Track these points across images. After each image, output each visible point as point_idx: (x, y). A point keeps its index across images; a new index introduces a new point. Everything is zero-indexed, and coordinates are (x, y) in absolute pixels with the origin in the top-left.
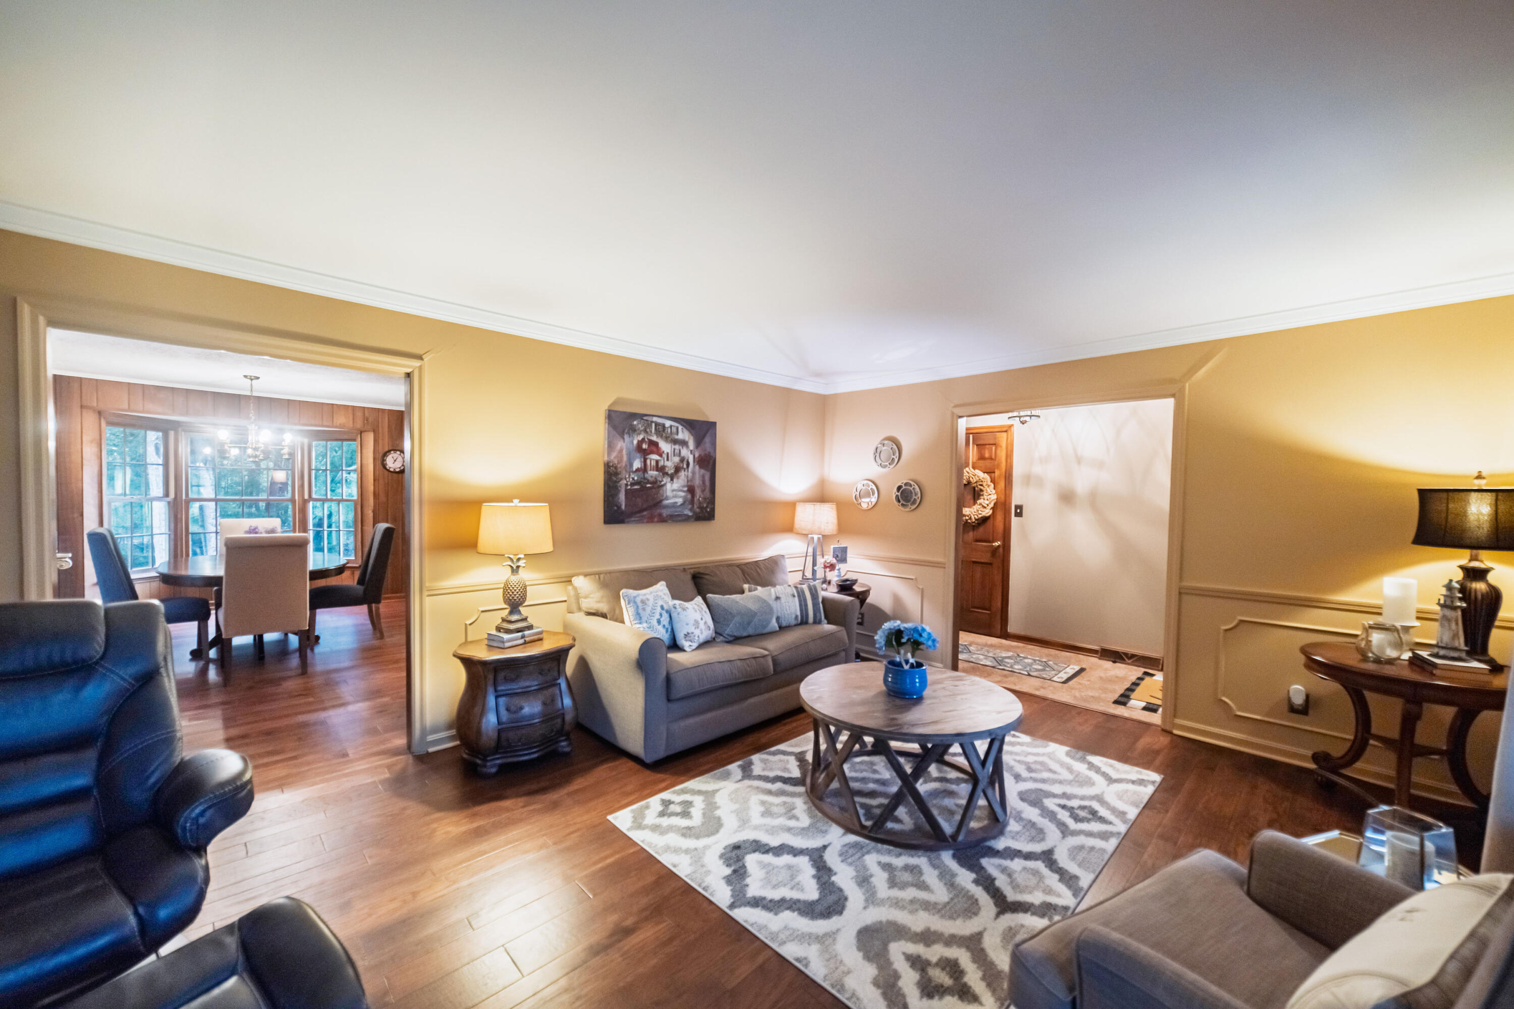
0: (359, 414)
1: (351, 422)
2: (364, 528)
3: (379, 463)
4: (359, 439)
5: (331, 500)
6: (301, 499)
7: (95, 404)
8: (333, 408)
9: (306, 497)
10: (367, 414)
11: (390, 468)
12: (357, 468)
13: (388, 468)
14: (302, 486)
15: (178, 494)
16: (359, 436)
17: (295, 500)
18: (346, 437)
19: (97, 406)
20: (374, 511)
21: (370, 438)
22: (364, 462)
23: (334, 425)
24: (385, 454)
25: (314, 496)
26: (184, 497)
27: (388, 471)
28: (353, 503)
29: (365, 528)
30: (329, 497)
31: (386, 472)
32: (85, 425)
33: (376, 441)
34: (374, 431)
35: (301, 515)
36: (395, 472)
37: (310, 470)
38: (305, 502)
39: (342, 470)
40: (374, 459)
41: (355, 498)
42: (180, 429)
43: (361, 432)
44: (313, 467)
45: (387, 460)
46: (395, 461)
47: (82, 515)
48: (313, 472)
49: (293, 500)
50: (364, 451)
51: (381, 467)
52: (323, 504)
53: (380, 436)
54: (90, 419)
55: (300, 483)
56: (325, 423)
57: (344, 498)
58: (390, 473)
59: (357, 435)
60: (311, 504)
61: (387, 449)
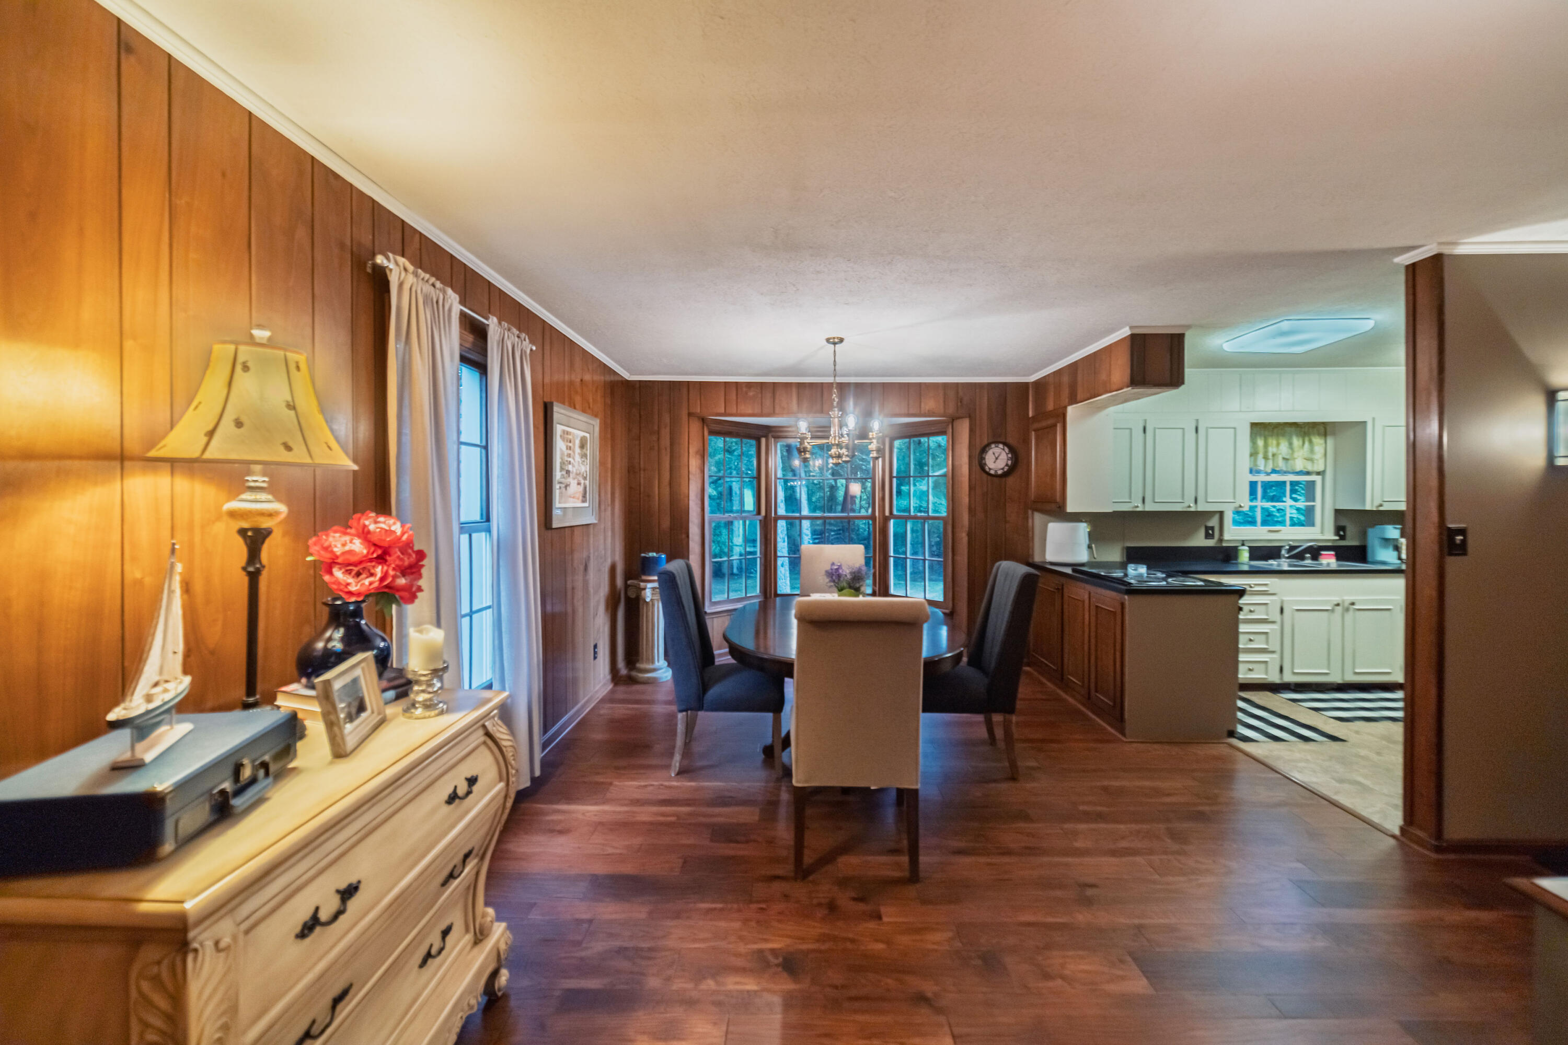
0: (951, 394)
1: (942, 407)
2: (956, 557)
3: (976, 462)
4: (951, 430)
5: (915, 517)
6: (881, 517)
7: (699, 411)
8: (920, 390)
9: (887, 513)
10: (961, 393)
11: (990, 469)
12: (948, 471)
13: (988, 470)
14: (883, 499)
15: (768, 511)
16: (950, 426)
17: (876, 517)
18: (933, 429)
19: (701, 412)
20: (969, 535)
21: (964, 428)
22: (957, 463)
23: (922, 412)
24: (984, 450)
25: (895, 513)
26: (773, 515)
27: (988, 474)
28: (941, 522)
29: (958, 558)
30: (912, 514)
31: (985, 476)
32: (692, 434)
33: (972, 431)
34: (970, 417)
35: (882, 538)
36: (996, 476)
37: (891, 477)
38: (886, 520)
39: (928, 476)
40: (970, 457)
41: (945, 514)
42: (770, 435)
43: (953, 420)
44: (895, 474)
45: (987, 457)
46: (997, 459)
47: (688, 537)
48: (895, 480)
49: (873, 517)
50: (957, 447)
51: (978, 467)
52: (906, 522)
53: (978, 422)
54: (695, 426)
55: (881, 495)
56: (912, 411)
57: (931, 514)
58: (989, 477)
59: (948, 425)
60: (892, 521)
61: (985, 442)
